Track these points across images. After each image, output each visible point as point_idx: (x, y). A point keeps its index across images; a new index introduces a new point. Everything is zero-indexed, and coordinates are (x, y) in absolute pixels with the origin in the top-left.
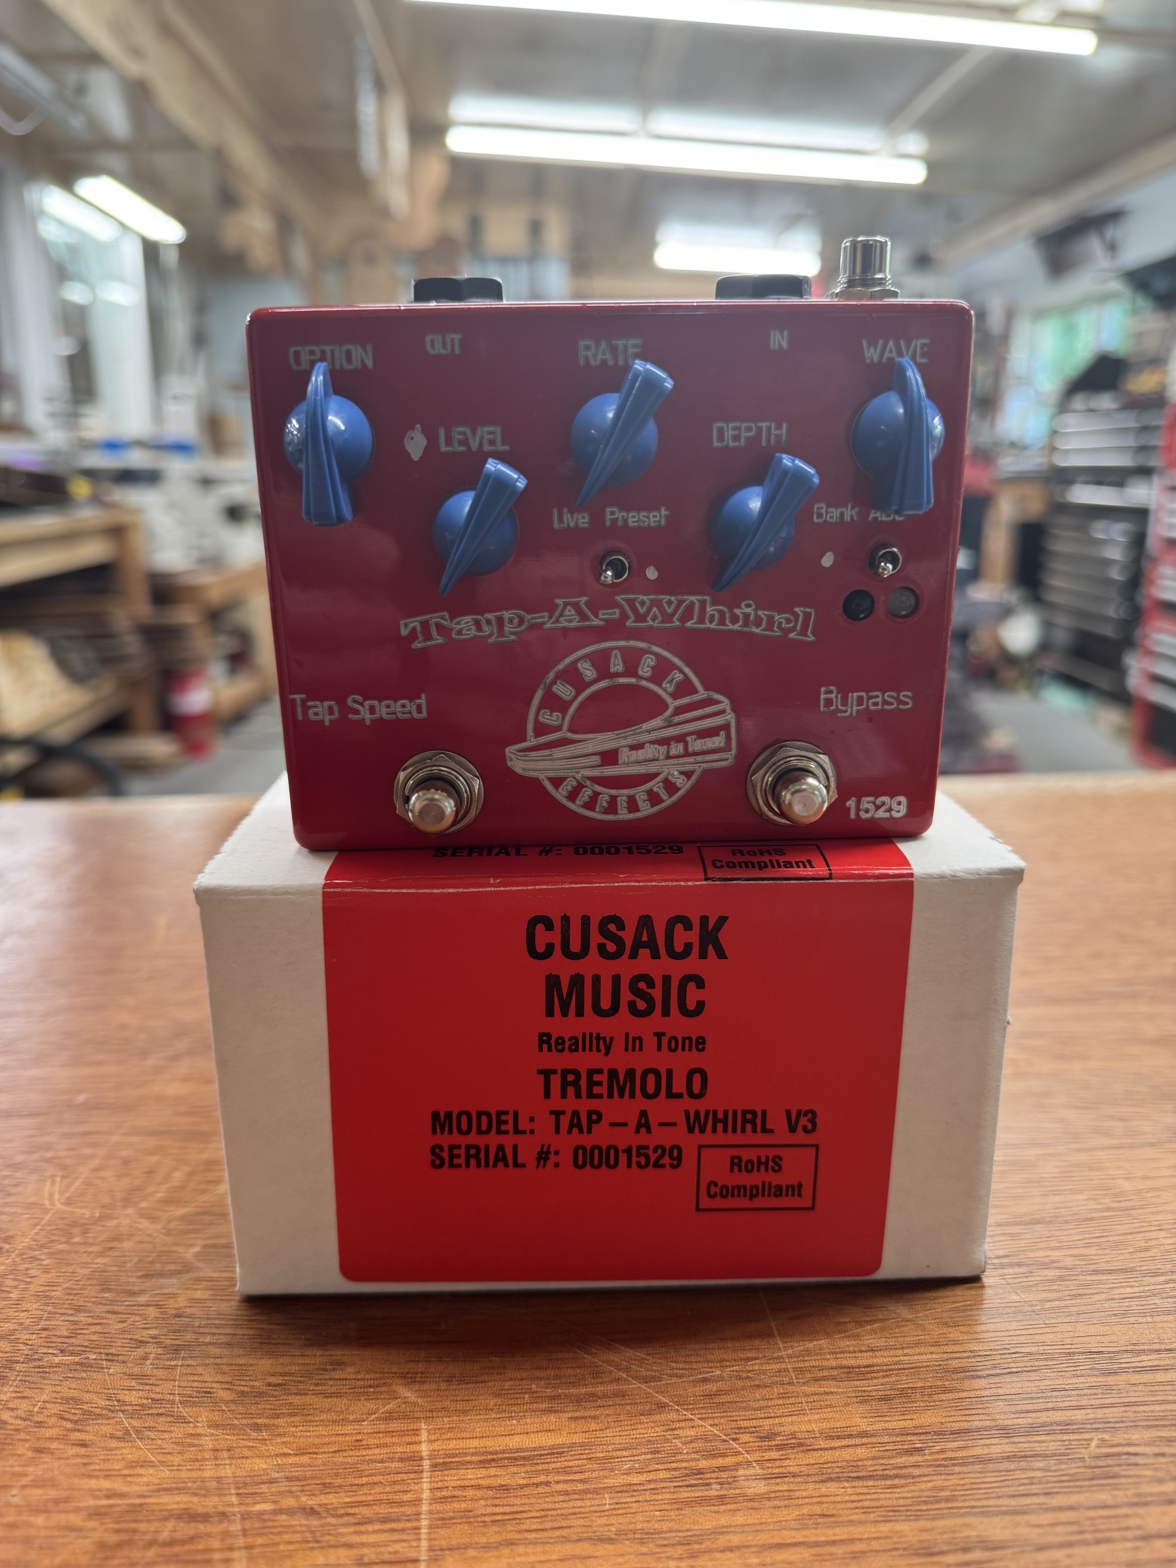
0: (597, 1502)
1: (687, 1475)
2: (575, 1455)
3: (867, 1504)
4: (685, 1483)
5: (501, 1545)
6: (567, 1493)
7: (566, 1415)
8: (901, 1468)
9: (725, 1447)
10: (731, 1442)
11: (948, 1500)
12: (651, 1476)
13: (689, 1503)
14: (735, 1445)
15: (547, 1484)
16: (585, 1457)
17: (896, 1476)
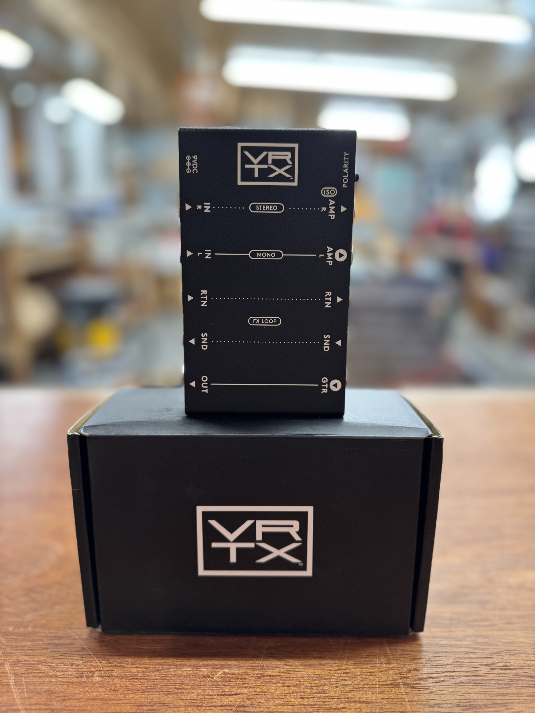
0: (43, 680)
1: (77, 674)
2: (45, 664)
3: (131, 688)
4: (75, 676)
5: (5, 692)
6: (35, 677)
7: (50, 650)
8: (149, 676)
9: (96, 665)
10: (99, 663)
11: (158, 689)
12: (66, 673)
13: (73, 683)
14: (100, 664)
15: (31, 673)
16: (48, 665)
17: (146, 679)
